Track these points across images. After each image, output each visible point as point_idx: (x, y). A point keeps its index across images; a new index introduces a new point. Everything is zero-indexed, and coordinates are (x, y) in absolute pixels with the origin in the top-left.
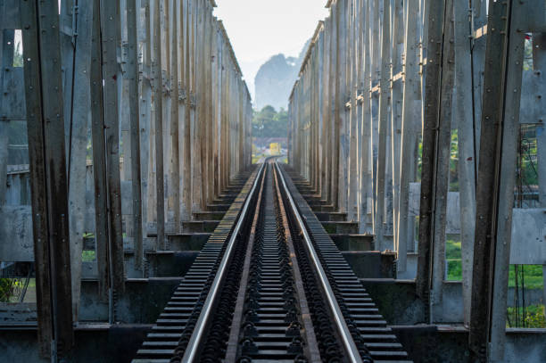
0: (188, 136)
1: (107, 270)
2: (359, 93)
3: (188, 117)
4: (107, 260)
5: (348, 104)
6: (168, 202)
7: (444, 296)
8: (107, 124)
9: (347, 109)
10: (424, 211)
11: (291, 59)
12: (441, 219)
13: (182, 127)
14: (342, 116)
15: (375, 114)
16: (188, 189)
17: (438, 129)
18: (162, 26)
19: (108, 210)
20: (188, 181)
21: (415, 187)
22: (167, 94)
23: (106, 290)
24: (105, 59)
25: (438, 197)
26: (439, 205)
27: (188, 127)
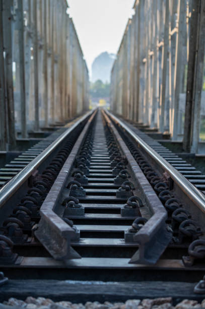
0: (53, 77)
1: (6, 133)
2: (151, 51)
3: (52, 67)
4: (5, 127)
5: (145, 60)
6: (41, 110)
7: (199, 150)
8: (5, 46)
9: (144, 63)
10: (188, 100)
11: (112, 54)
12: (198, 105)
13: (49, 70)
14: (141, 68)
15: (160, 60)
16: (53, 108)
17: (197, 51)
18: (38, 6)
19: (5, 98)
20: (53, 104)
21: (183, 96)
22: (41, 47)
23: (5, 145)
24: (4, 7)
25: (197, 92)
26: (197, 96)
27: (53, 72)
